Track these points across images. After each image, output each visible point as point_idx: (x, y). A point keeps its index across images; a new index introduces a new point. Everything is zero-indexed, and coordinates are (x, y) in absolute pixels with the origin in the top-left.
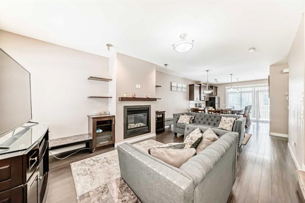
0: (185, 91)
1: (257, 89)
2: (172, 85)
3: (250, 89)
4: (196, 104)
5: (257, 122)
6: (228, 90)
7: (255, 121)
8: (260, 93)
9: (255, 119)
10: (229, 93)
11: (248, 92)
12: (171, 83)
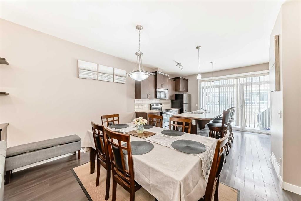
0: (125, 83)
1: (240, 81)
2: (80, 66)
3: (232, 82)
4: (151, 104)
5: (242, 131)
6: (202, 83)
7: (238, 131)
8: (245, 87)
9: (239, 127)
10: (203, 88)
11: (229, 86)
12: (78, 61)
